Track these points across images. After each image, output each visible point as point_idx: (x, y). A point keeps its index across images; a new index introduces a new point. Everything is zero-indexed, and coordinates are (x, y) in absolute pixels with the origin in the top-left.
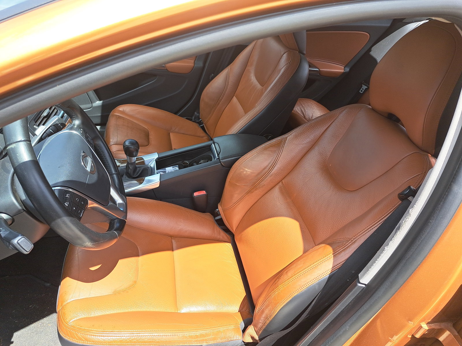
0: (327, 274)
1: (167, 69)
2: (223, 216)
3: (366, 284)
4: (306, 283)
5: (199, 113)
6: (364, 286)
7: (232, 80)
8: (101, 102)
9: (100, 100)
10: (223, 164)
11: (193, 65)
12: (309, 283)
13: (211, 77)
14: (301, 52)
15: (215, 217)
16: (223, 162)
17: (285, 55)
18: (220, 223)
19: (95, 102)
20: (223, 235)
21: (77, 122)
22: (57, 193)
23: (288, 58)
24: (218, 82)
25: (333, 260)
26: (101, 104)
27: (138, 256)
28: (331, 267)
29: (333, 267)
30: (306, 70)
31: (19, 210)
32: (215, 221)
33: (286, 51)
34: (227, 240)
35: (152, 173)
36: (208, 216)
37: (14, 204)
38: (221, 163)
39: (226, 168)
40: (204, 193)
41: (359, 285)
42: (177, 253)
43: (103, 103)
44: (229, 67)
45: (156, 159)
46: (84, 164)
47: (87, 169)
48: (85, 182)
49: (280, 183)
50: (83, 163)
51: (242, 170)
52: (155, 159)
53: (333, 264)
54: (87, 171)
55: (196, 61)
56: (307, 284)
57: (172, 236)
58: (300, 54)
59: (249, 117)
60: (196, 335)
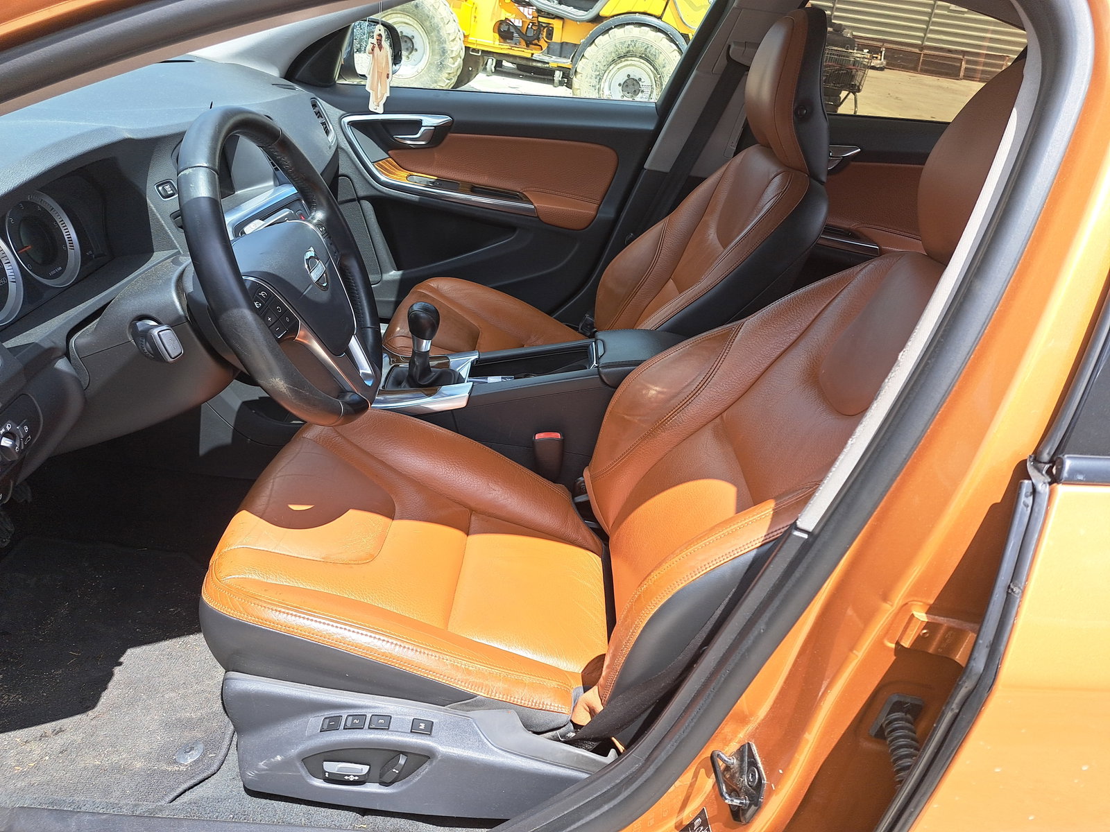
0: (753, 547)
1: (538, 217)
2: (591, 495)
3: (810, 529)
4: (706, 563)
5: (592, 316)
6: (806, 536)
7: (670, 243)
8: (400, 272)
9: (399, 269)
10: (604, 378)
11: (593, 213)
12: (711, 564)
13: (627, 239)
14: (813, 176)
15: (573, 497)
16: (606, 374)
17: (777, 180)
18: (585, 511)
19: (388, 272)
20: (585, 533)
21: (319, 215)
22: (248, 285)
23: (782, 185)
24: (641, 247)
25: (770, 520)
26: (399, 277)
27: (393, 518)
28: (765, 533)
29: (768, 534)
30: (820, 215)
31: (180, 317)
32: (574, 505)
33: (779, 171)
34: (593, 547)
35: (460, 380)
36: (559, 490)
37: (173, 303)
38: (600, 376)
39: (610, 389)
40: (558, 436)
41: (796, 533)
42: (477, 540)
43: (403, 274)
44: (668, 218)
45: (473, 361)
46: (309, 267)
47: (312, 274)
48: (302, 291)
49: (718, 420)
50: (306, 266)
51: (638, 387)
52: (470, 360)
53: (769, 529)
54: (310, 278)
55: (601, 206)
56: (707, 566)
57: (472, 511)
58: (812, 179)
59: (684, 301)
60: (468, 669)
